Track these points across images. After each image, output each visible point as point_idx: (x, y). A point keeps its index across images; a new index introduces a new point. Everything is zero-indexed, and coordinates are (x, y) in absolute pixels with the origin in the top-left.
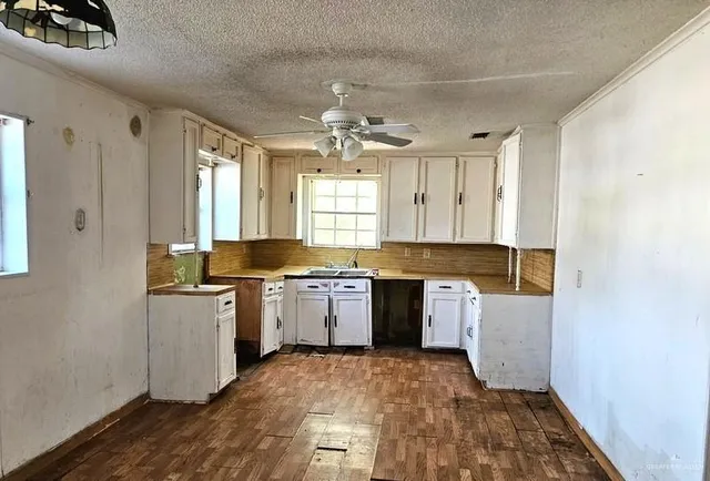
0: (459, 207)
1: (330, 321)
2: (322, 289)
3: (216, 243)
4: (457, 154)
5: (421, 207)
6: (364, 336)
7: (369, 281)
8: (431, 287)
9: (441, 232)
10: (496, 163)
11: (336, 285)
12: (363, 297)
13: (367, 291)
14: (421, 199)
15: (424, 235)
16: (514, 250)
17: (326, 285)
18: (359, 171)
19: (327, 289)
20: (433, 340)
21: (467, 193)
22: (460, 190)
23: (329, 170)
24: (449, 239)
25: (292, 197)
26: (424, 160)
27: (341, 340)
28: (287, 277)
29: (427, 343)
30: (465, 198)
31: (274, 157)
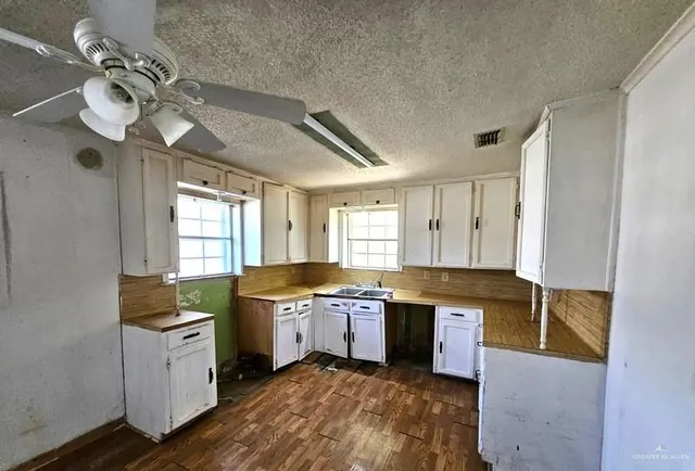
0: (476, 232)
1: (349, 337)
2: (342, 307)
3: (246, 268)
4: (473, 178)
5: (436, 232)
6: (378, 354)
7: (383, 304)
8: (443, 313)
9: (456, 257)
10: (518, 183)
11: (354, 305)
12: (377, 317)
13: (381, 312)
14: (435, 225)
15: (439, 260)
16: (538, 286)
17: (345, 305)
18: (378, 202)
19: (346, 308)
20: (444, 367)
21: (485, 217)
22: (477, 215)
23: (353, 204)
24: (465, 265)
25: (325, 228)
26: (438, 188)
27: (358, 354)
28: (316, 295)
29: (438, 368)
30: (482, 223)
31: (311, 196)
